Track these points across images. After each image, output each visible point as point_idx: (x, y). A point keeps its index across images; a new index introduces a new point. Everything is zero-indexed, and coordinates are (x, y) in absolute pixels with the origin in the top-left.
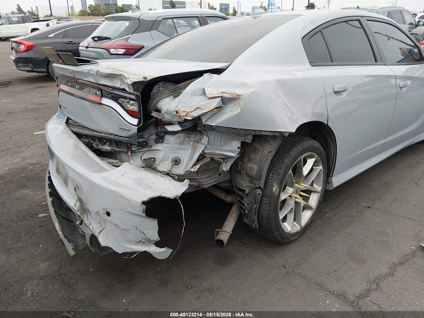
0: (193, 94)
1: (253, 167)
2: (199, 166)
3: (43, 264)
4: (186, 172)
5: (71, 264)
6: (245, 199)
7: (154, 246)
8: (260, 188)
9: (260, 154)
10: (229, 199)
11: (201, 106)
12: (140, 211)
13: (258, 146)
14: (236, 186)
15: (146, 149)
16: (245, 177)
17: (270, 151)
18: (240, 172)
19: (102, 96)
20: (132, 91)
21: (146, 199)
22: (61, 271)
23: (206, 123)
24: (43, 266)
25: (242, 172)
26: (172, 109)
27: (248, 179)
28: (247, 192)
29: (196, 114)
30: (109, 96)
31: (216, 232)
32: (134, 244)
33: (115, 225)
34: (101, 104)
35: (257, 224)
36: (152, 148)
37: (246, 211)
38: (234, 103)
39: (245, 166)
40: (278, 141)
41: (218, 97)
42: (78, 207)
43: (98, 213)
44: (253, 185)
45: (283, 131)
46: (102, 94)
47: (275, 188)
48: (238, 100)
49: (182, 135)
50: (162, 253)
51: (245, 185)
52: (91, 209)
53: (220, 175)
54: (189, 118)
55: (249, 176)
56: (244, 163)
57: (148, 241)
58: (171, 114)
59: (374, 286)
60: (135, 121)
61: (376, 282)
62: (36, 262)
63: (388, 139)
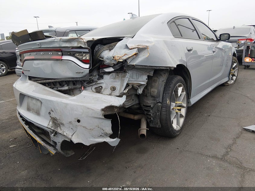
0: (121, 48)
1: (154, 91)
2: (127, 90)
3: (24, 172)
4: (121, 93)
5: (44, 169)
6: (151, 111)
7: (109, 138)
8: (159, 102)
9: (157, 83)
10: (136, 117)
11: (127, 53)
12: (100, 115)
13: (156, 78)
14: (144, 106)
15: (94, 84)
16: (150, 98)
17: (163, 80)
18: (146, 96)
19: (62, 55)
20: (87, 47)
21: (103, 107)
22: (38, 174)
23: (130, 64)
24: (24, 173)
25: (148, 95)
26: (111, 56)
27: (152, 98)
28: (152, 106)
29: (125, 58)
30: (69, 53)
31: (139, 131)
32: (97, 138)
33: (84, 127)
34: (62, 60)
35: (160, 125)
36: (97, 83)
37: (152, 119)
38: (145, 51)
39: (149, 91)
40: (166, 75)
41: (136, 48)
42: (51, 125)
43: (70, 122)
44: (155, 102)
45: (171, 66)
46: (62, 54)
47: (168, 101)
48: (146, 49)
49: (114, 74)
50: (114, 142)
51: (150, 103)
52: (64, 122)
53: (133, 100)
54: (121, 61)
55: (152, 96)
56: (148, 90)
57: (106, 135)
58: (110, 59)
59: (229, 150)
60: (87, 66)
61: (229, 148)
62: (18, 172)
63: (211, 80)
